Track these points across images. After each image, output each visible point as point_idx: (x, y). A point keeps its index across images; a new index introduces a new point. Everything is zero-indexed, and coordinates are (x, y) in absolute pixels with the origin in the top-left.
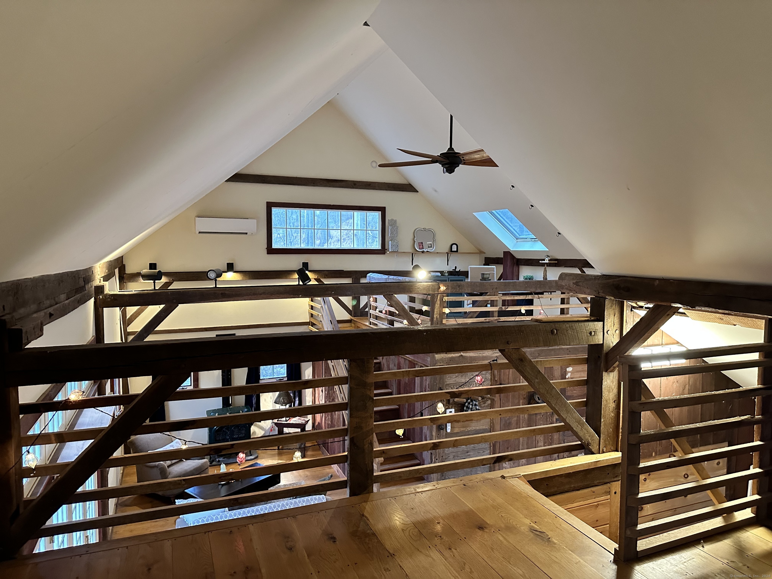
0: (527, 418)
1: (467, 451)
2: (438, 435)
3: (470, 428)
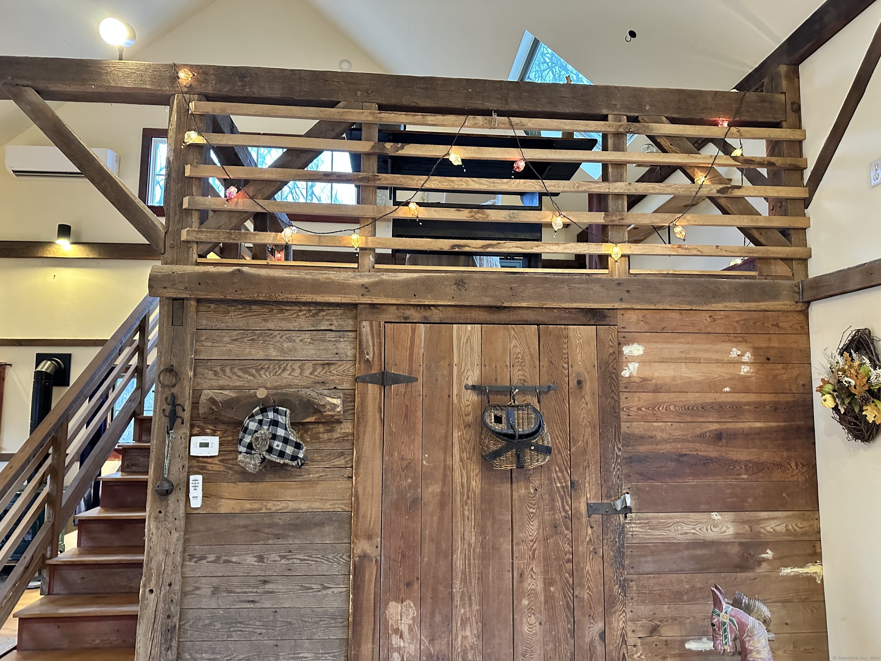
0: (478, 491)
1: (262, 578)
2: (160, 512)
3: (276, 503)
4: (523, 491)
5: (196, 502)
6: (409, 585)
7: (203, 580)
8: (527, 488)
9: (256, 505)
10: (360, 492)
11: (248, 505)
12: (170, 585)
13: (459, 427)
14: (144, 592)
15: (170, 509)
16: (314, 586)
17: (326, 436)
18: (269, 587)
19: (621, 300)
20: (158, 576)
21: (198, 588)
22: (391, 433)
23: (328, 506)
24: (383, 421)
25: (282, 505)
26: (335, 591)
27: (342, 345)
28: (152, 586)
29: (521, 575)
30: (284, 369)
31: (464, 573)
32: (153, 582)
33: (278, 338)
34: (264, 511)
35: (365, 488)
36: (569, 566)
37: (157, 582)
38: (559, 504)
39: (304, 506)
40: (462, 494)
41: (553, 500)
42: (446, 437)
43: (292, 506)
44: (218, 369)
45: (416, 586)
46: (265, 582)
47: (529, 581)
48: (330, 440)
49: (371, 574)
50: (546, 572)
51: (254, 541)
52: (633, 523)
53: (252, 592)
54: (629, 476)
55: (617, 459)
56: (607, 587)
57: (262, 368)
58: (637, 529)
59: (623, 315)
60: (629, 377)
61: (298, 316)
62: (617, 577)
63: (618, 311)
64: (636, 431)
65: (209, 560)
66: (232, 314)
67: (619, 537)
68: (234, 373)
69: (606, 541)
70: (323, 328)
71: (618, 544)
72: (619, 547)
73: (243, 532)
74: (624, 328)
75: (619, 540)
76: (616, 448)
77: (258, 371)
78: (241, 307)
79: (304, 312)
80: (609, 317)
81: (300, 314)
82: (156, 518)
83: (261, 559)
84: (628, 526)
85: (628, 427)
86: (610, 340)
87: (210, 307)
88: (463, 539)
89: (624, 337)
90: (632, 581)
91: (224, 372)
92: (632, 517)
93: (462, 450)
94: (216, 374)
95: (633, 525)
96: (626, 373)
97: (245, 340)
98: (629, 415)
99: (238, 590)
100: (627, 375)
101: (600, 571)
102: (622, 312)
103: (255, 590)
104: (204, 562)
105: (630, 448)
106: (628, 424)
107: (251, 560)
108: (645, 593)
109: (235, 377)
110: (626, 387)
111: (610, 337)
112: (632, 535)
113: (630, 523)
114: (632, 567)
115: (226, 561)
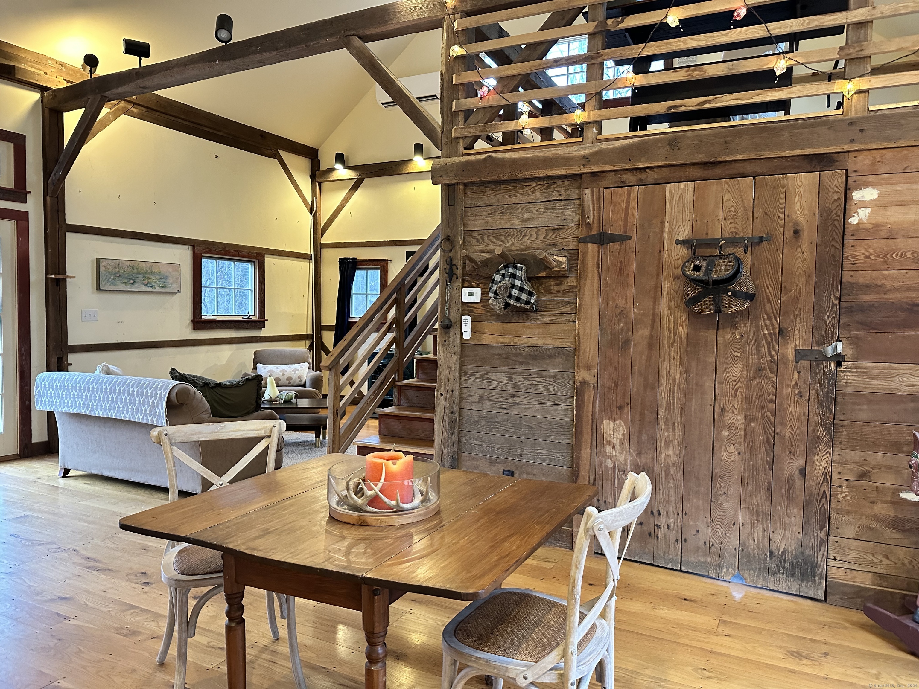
0: (684, 336)
1: (511, 393)
2: (445, 341)
3: (520, 339)
4: (728, 337)
5: (467, 335)
6: (620, 408)
7: (473, 390)
8: (733, 334)
9: (507, 340)
10: (581, 333)
11: (501, 339)
12: (452, 391)
13: (668, 279)
14: (437, 394)
15: (451, 339)
16: (548, 402)
17: (556, 288)
18: (516, 399)
19: (852, 141)
20: (445, 385)
21: (470, 396)
22: (607, 285)
23: (558, 343)
24: (600, 275)
25: (525, 340)
26: (564, 407)
27: (568, 212)
28: (442, 392)
29: (723, 410)
30: (525, 235)
31: (668, 403)
32: (442, 388)
33: (520, 210)
34: (512, 344)
35: (585, 330)
36: (772, 406)
37: (445, 388)
38: (765, 349)
39: (540, 342)
40: (669, 338)
41: (759, 345)
42: (656, 288)
43: (532, 341)
44: (479, 237)
45: (626, 410)
46: (513, 396)
47: (730, 415)
48: (559, 291)
49: (589, 397)
50: (747, 409)
51: (506, 365)
52: (849, 372)
53: (505, 402)
54: (849, 325)
55: (832, 308)
56: (810, 428)
57: (509, 235)
58: (853, 378)
59: (855, 157)
60: (858, 224)
61: (535, 190)
62: (823, 420)
63: (850, 154)
64: (861, 280)
65: (476, 376)
66: (488, 193)
67: (829, 383)
68: (490, 240)
69: (813, 385)
70: (554, 199)
71: (826, 390)
72: (827, 392)
73: (498, 359)
74: (855, 171)
75: (828, 386)
76: (832, 297)
77: (506, 237)
78: (493, 186)
79: (539, 186)
80: (837, 161)
81: (536, 188)
82: (443, 345)
83: (510, 379)
84: (842, 374)
85: (852, 276)
86: (836, 185)
87: (473, 189)
88: (669, 375)
89: (855, 182)
90: (842, 426)
91: (483, 239)
92: (848, 366)
93: (670, 300)
94: (478, 241)
95: (849, 374)
96: (854, 220)
97: (497, 213)
98: (854, 264)
99: (496, 400)
100: (856, 222)
101: (804, 413)
102: (854, 154)
103: (507, 401)
104: (473, 378)
105: (851, 297)
106: (852, 273)
107: (504, 379)
108: (856, 439)
109: (491, 243)
110: (853, 235)
111: (836, 182)
112: (846, 383)
113: (844, 371)
114: (844, 414)
115: (488, 379)
